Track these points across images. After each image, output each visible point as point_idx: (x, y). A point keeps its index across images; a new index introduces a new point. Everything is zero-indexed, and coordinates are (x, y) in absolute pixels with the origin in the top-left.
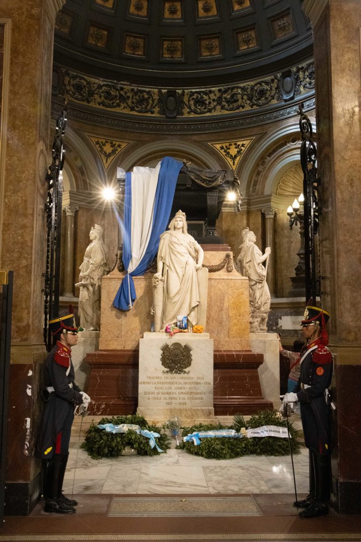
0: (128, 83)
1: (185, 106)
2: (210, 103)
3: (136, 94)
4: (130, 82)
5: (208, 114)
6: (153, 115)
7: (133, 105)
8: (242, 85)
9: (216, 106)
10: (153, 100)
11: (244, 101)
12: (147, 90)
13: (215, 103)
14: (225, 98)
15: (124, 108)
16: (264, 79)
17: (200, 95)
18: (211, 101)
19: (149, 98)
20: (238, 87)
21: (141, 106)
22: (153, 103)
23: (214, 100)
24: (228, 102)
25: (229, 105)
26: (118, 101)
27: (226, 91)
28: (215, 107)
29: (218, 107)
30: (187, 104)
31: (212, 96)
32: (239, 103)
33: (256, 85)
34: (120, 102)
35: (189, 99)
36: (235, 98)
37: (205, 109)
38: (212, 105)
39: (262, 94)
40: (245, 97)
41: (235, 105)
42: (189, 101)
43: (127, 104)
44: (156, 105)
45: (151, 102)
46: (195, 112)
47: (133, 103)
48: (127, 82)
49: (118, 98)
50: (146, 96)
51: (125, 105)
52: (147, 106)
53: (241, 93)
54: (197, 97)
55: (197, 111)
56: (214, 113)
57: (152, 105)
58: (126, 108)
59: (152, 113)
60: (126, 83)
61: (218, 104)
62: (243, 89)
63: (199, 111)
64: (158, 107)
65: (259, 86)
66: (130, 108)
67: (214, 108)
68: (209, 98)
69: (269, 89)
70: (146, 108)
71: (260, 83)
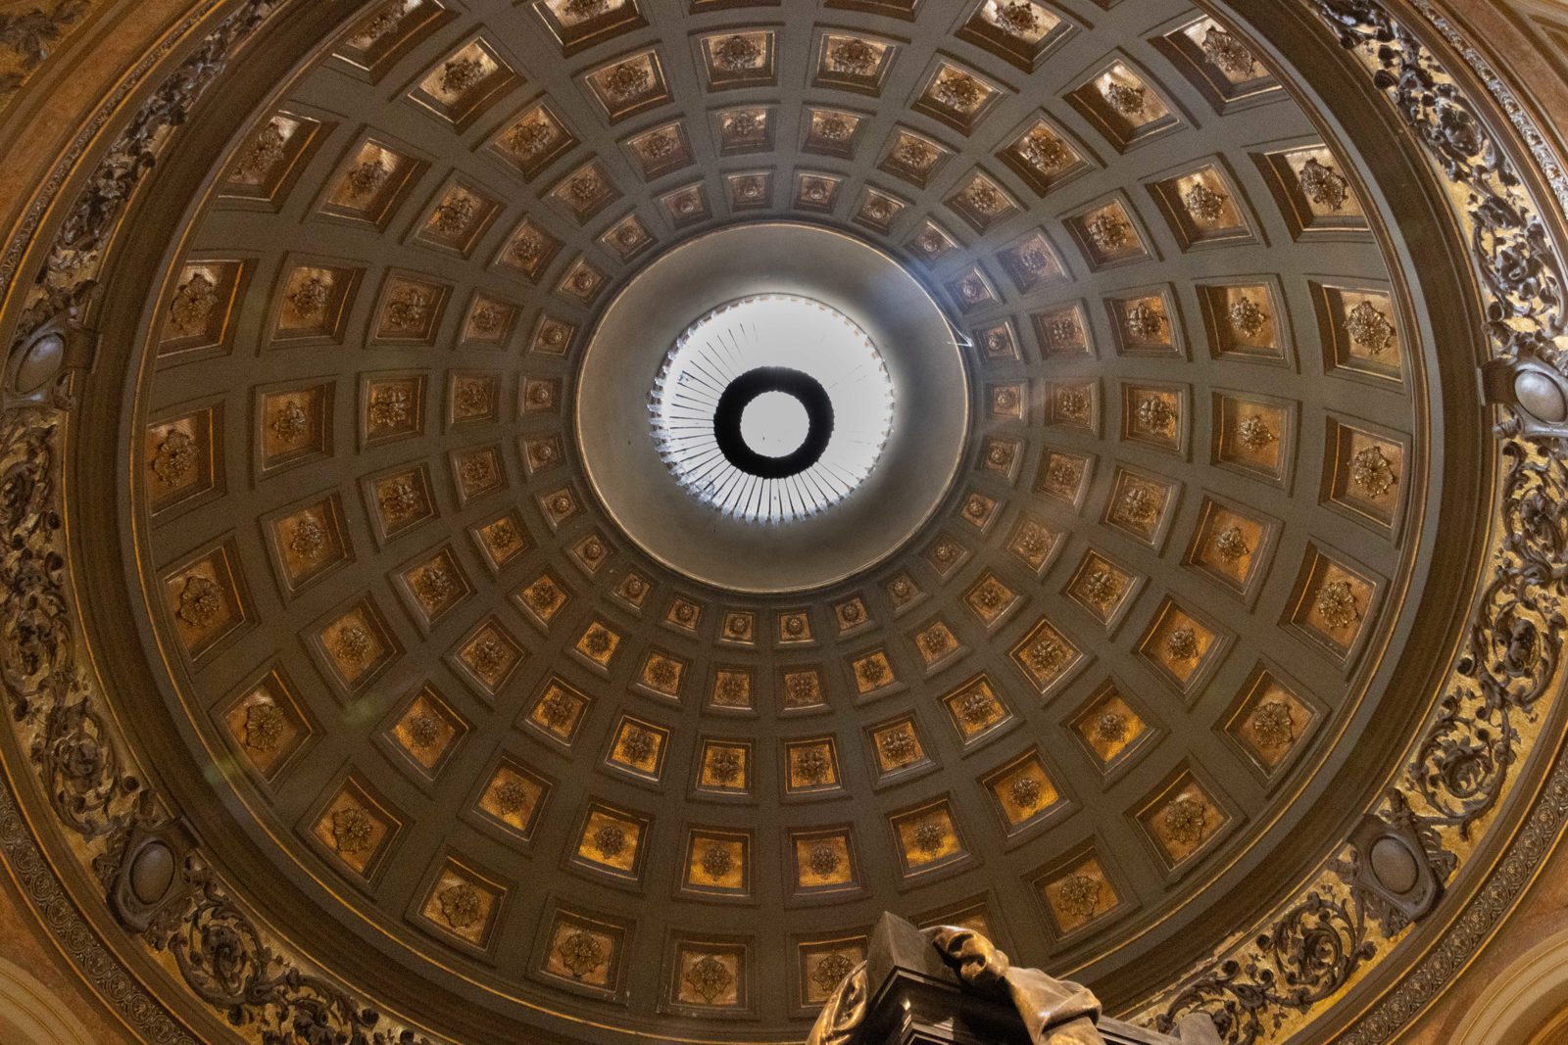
0: (1239, 935)
1: (1438, 828)
2: (1483, 735)
3: (1280, 941)
4: (1238, 929)
5: (1515, 770)
6: (1378, 959)
7: (1298, 987)
8: (1490, 578)
9: (1505, 718)
10: (1344, 915)
11: (1543, 604)
12: (1302, 900)
13: (1497, 717)
14: (1499, 668)
15: (1278, 1025)
16: (1502, 484)
17: (1439, 746)
18: (1482, 724)
19: (1324, 917)
20: (1489, 599)
21: (1322, 965)
22: (1348, 921)
23: (1482, 713)
24: (1516, 665)
25: (1528, 674)
26: (1246, 1018)
27: (1480, 649)
28: (1505, 726)
29: (1516, 715)
30: (1438, 815)
31: (1468, 709)
32: (1542, 629)
33: (1509, 525)
34: (1253, 1011)
35: (1425, 793)
36: (1517, 631)
37: (1489, 769)
38: (1496, 734)
39: (1544, 518)
40: (1535, 590)
41: (1540, 645)
42: (1431, 798)
43: (1276, 1000)
44: (1361, 919)
45: (1338, 923)
46: (1479, 813)
47: (1291, 979)
48: (1232, 934)
49: (1238, 1007)
50: (1311, 921)
51: (1275, 1009)
52: (1338, 947)
53: (1511, 597)
54: (1438, 763)
55: (1476, 802)
56: (1524, 747)
57: (1350, 930)
58: (1284, 1016)
59: (1368, 952)
60: (1231, 941)
61: (1504, 705)
62: (1505, 579)
63: (1480, 796)
64: (1371, 917)
65: (1516, 516)
66: (1291, 1005)
67: (1509, 733)
68: (1467, 723)
69: (1540, 482)
70: (1338, 957)
71: (1510, 506)
